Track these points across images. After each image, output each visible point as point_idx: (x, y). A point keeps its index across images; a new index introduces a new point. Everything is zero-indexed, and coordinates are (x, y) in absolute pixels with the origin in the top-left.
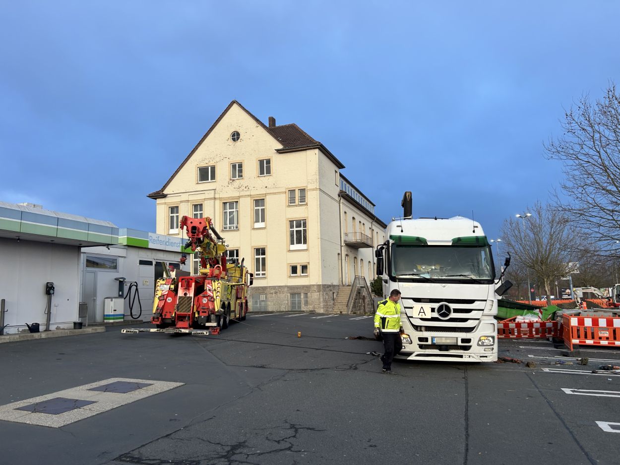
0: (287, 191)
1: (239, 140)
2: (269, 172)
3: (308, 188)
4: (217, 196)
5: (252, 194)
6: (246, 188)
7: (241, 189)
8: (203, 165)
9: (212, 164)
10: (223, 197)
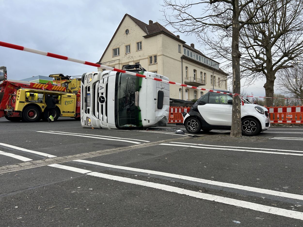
0: (149, 57)
1: (129, 34)
2: (141, 48)
3: (158, 55)
4: (120, 63)
5: (134, 60)
6: (132, 57)
7: (130, 58)
8: (115, 48)
9: (118, 47)
10: (122, 63)
